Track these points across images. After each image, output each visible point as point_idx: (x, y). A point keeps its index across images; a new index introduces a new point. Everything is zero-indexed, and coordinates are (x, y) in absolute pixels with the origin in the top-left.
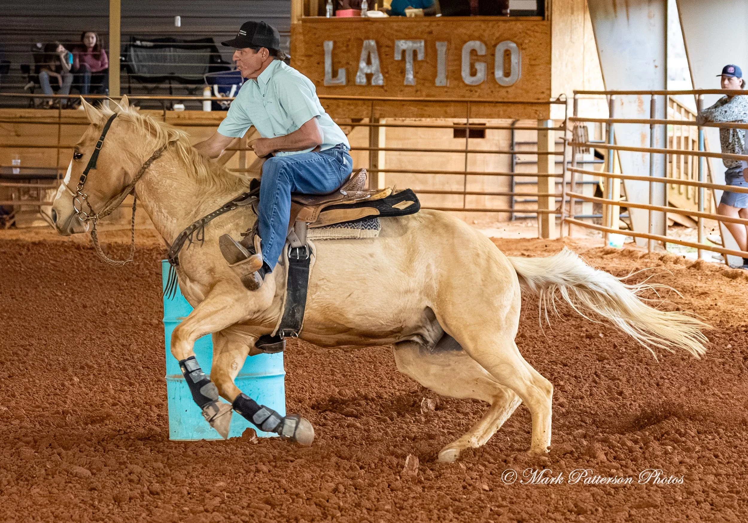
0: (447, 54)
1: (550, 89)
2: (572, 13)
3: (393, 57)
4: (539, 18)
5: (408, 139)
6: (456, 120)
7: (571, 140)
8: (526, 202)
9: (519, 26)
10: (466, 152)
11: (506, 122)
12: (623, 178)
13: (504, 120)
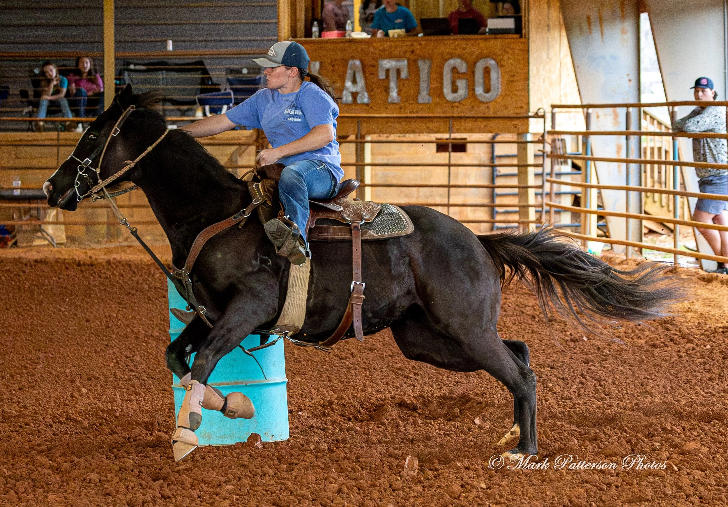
0: (430, 72)
1: (528, 104)
2: (549, 30)
3: (377, 76)
4: (517, 36)
5: (393, 154)
6: (439, 136)
7: (549, 153)
8: (507, 212)
9: (497, 44)
10: (449, 165)
11: (487, 136)
12: (600, 188)
13: (484, 134)
